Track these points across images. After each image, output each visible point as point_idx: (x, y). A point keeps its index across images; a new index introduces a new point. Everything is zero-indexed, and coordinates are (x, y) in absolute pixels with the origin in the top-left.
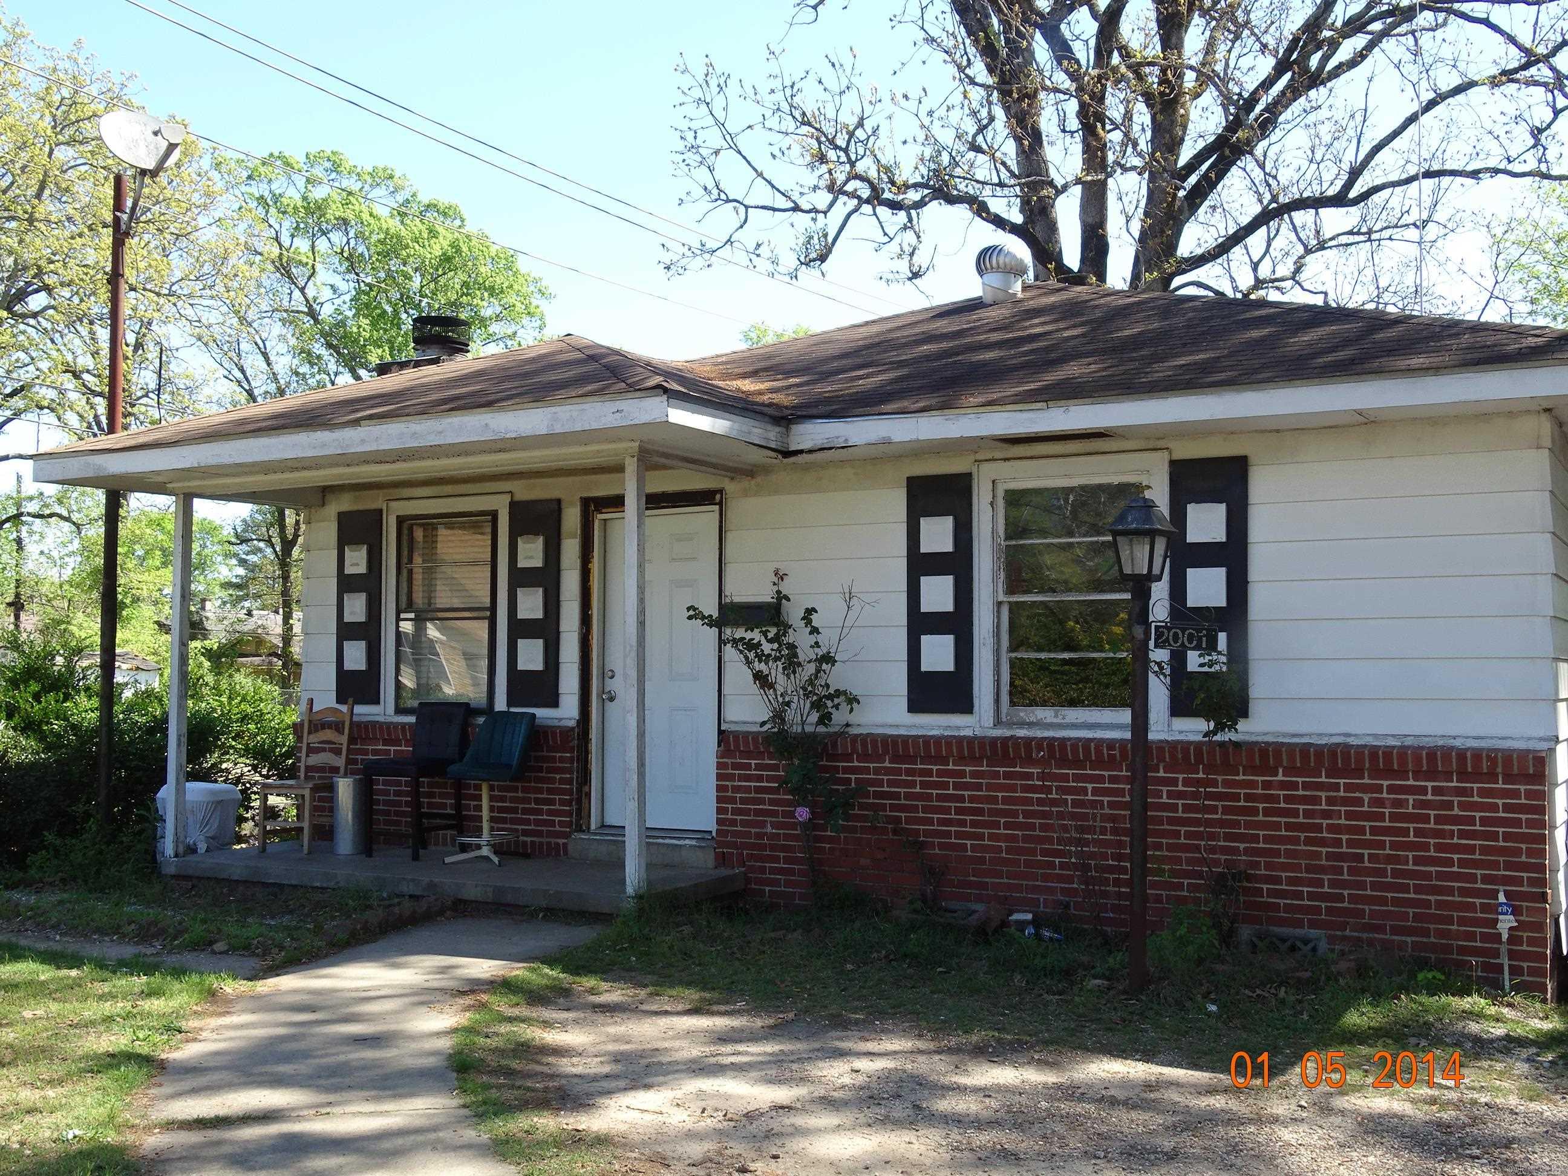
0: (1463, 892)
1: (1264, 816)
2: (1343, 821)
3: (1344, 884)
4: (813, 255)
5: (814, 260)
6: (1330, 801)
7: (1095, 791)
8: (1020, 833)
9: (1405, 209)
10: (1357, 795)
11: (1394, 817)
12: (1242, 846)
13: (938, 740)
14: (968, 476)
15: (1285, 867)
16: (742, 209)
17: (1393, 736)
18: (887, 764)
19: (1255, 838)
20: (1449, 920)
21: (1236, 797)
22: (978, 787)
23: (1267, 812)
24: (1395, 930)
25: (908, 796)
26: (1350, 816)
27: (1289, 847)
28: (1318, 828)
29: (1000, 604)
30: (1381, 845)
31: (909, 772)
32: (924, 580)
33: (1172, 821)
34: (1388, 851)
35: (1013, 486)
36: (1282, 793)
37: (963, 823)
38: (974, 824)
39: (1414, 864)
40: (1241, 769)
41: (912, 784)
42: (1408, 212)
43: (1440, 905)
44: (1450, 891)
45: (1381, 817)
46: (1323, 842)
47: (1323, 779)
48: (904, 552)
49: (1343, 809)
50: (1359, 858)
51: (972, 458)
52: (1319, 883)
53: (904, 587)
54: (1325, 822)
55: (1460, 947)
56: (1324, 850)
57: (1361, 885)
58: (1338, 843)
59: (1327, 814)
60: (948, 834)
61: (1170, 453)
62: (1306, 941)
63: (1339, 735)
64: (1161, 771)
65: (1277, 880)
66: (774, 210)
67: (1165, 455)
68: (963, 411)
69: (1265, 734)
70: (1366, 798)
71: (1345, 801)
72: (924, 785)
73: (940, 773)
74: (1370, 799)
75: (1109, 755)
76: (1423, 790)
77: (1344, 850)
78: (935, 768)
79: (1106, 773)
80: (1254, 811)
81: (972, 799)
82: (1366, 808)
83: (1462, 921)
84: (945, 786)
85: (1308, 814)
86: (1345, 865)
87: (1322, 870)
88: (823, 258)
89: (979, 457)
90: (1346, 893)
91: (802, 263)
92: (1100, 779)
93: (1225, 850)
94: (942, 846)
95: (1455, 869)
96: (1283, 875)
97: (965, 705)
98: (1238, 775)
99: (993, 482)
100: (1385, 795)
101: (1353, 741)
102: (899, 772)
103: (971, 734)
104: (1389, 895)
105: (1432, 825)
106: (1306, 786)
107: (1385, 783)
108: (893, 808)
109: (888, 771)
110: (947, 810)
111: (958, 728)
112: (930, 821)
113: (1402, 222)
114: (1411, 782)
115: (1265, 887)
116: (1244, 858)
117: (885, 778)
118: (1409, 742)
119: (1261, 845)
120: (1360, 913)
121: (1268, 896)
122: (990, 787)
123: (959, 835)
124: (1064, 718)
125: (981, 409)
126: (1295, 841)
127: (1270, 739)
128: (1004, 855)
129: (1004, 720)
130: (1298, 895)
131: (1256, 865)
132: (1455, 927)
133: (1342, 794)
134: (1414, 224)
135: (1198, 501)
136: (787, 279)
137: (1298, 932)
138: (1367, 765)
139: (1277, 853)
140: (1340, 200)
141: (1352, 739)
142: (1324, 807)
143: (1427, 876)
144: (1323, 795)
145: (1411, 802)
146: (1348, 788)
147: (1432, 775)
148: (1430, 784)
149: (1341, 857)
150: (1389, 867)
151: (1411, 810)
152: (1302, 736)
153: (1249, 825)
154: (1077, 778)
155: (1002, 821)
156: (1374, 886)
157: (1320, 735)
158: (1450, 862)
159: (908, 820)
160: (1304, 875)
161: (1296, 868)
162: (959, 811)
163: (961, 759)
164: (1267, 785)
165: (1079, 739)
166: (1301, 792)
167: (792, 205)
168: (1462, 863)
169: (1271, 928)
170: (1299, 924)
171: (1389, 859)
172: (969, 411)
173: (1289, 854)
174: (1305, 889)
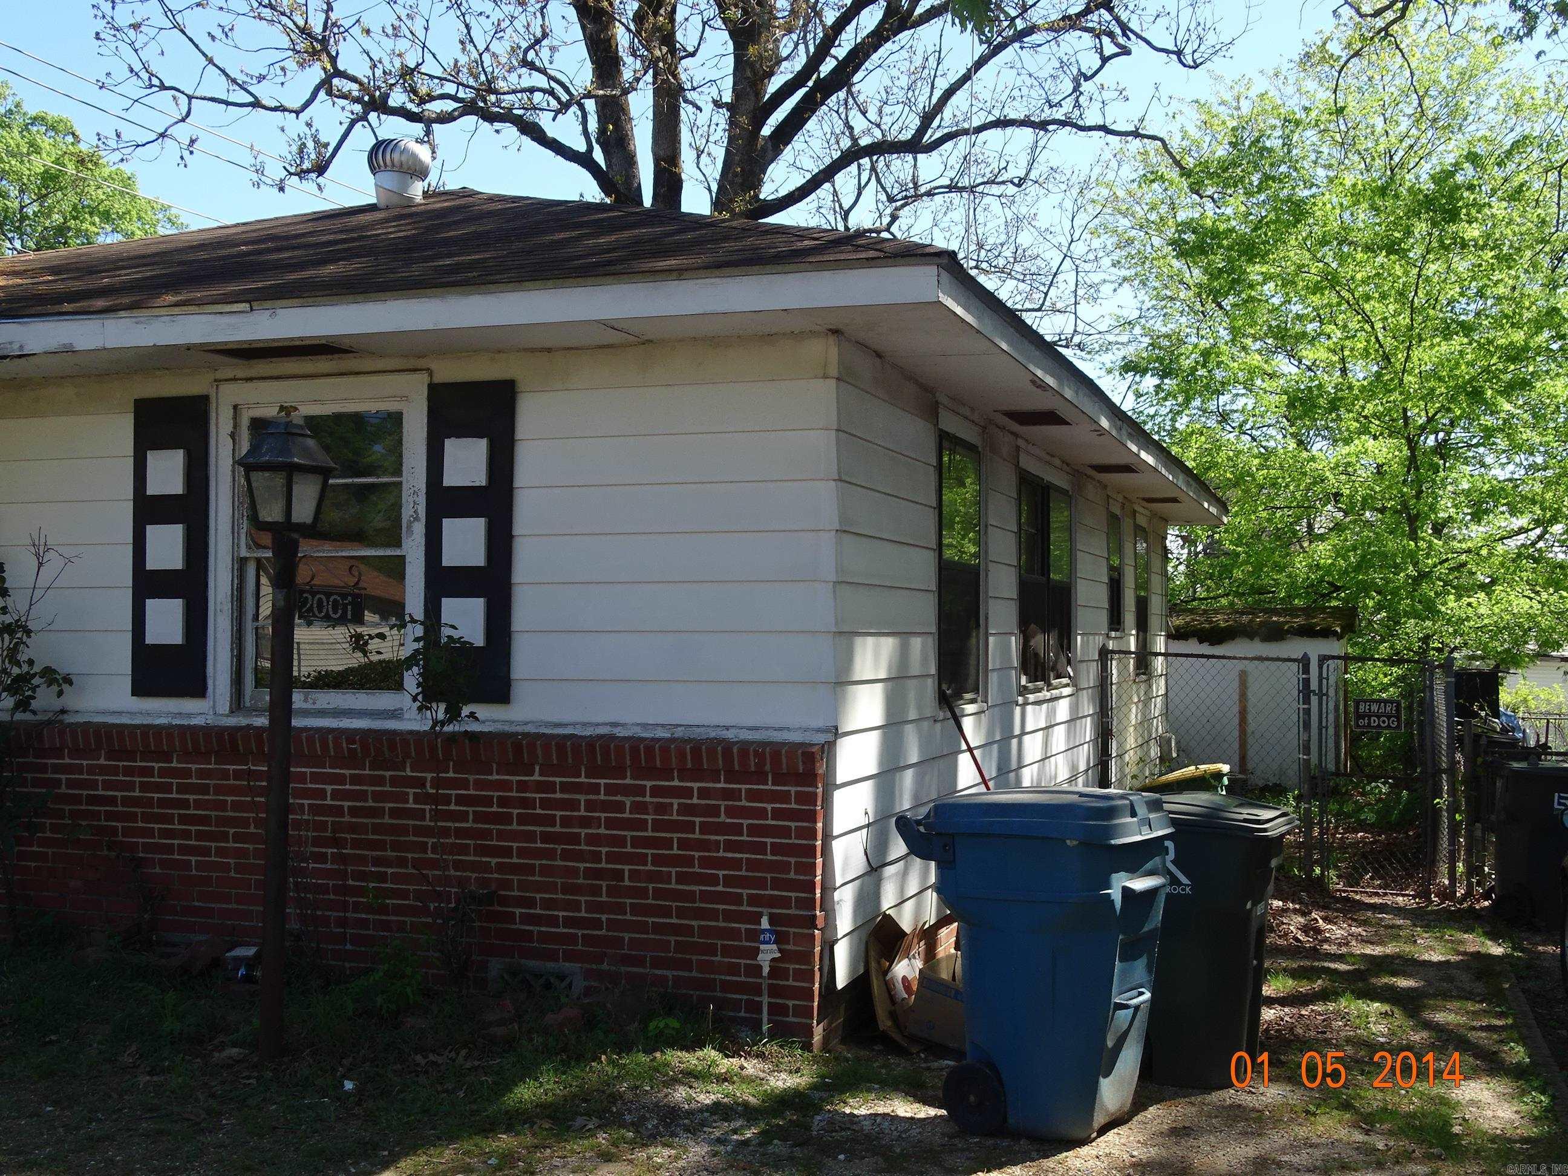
0: (729, 916)
1: (519, 824)
2: (602, 831)
3: (600, 907)
4: (307, 165)
5: (309, 171)
6: (591, 806)
7: (336, 795)
8: (251, 847)
9: (1003, 164)
10: (618, 798)
11: (658, 826)
12: (494, 861)
13: (158, 730)
14: (205, 399)
15: (540, 887)
16: (183, 100)
17: (663, 726)
18: (102, 761)
19: (507, 852)
20: (711, 950)
21: (488, 801)
22: (204, 789)
23: (522, 820)
24: (657, 963)
25: (126, 801)
26: (611, 824)
27: (544, 862)
28: (575, 839)
29: (242, 562)
30: (642, 859)
31: (128, 772)
32: (149, 528)
33: (419, 831)
34: (649, 867)
35: (258, 413)
36: (538, 796)
37: (186, 835)
38: (200, 836)
39: (678, 882)
40: (495, 766)
41: (130, 786)
42: (1005, 168)
43: (705, 931)
44: (713, 915)
45: (641, 825)
46: (579, 856)
47: (583, 779)
48: (130, 494)
49: (603, 815)
50: (618, 875)
51: (211, 377)
52: (575, 906)
53: (130, 538)
54: (584, 832)
55: (724, 983)
56: (582, 866)
57: (620, 909)
58: (596, 857)
59: (585, 822)
60: (170, 849)
61: (431, 375)
62: (562, 978)
63: (606, 724)
64: (408, 769)
65: (530, 903)
66: (228, 103)
67: (424, 378)
68: (156, 312)
69: (526, 723)
70: (628, 801)
71: (605, 806)
72: (144, 787)
73: (163, 773)
74: (633, 803)
75: (349, 749)
76: (688, 793)
77: (603, 865)
78: (156, 765)
79: (347, 772)
80: (506, 819)
81: (198, 804)
82: (626, 815)
83: (727, 951)
84: (167, 788)
85: (566, 822)
86: (604, 884)
87: (577, 889)
88: (321, 169)
89: (219, 375)
90: (604, 917)
91: (291, 174)
92: (340, 779)
93: (474, 866)
94: (163, 863)
95: (720, 888)
96: (538, 896)
97: (198, 688)
98: (491, 774)
99: (235, 407)
100: (648, 799)
101: (620, 732)
102: (115, 770)
103: (202, 723)
104: (650, 920)
105: (697, 835)
106: (564, 787)
107: (649, 784)
108: (110, 816)
109: (103, 770)
110: (168, 819)
111: (189, 715)
112: (150, 833)
113: (1000, 179)
114: (676, 783)
115: (518, 911)
116: (496, 875)
117: (100, 778)
118: (679, 733)
119: (515, 860)
120: (617, 942)
121: (521, 923)
122: (219, 789)
123: (183, 849)
124: (314, 703)
125: (176, 310)
126: (550, 854)
127: (530, 729)
128: (232, 874)
129: (248, 704)
130: (553, 921)
131: (506, 885)
132: (718, 958)
133: (602, 797)
134: (1012, 182)
135: (459, 436)
136: (276, 190)
137: (550, 965)
138: (628, 763)
139: (530, 869)
140: (915, 146)
141: (619, 729)
142: (583, 813)
143: (689, 896)
144: (582, 798)
145: (675, 807)
146: (610, 790)
147: (697, 774)
148: (696, 785)
149: (598, 874)
150: (651, 886)
151: (675, 817)
152: (565, 725)
153: (501, 835)
154: (316, 778)
155: (232, 831)
156: (636, 909)
157: (584, 724)
158: (713, 880)
159: (127, 832)
160: (561, 896)
161: (551, 888)
162: (183, 819)
163: (187, 755)
164: (523, 786)
165: (319, 730)
166: (558, 795)
167: (252, 99)
168: (728, 881)
169: (523, 961)
170: (552, 956)
171: (652, 877)
172: (163, 311)
173: (545, 871)
174: (561, 914)
